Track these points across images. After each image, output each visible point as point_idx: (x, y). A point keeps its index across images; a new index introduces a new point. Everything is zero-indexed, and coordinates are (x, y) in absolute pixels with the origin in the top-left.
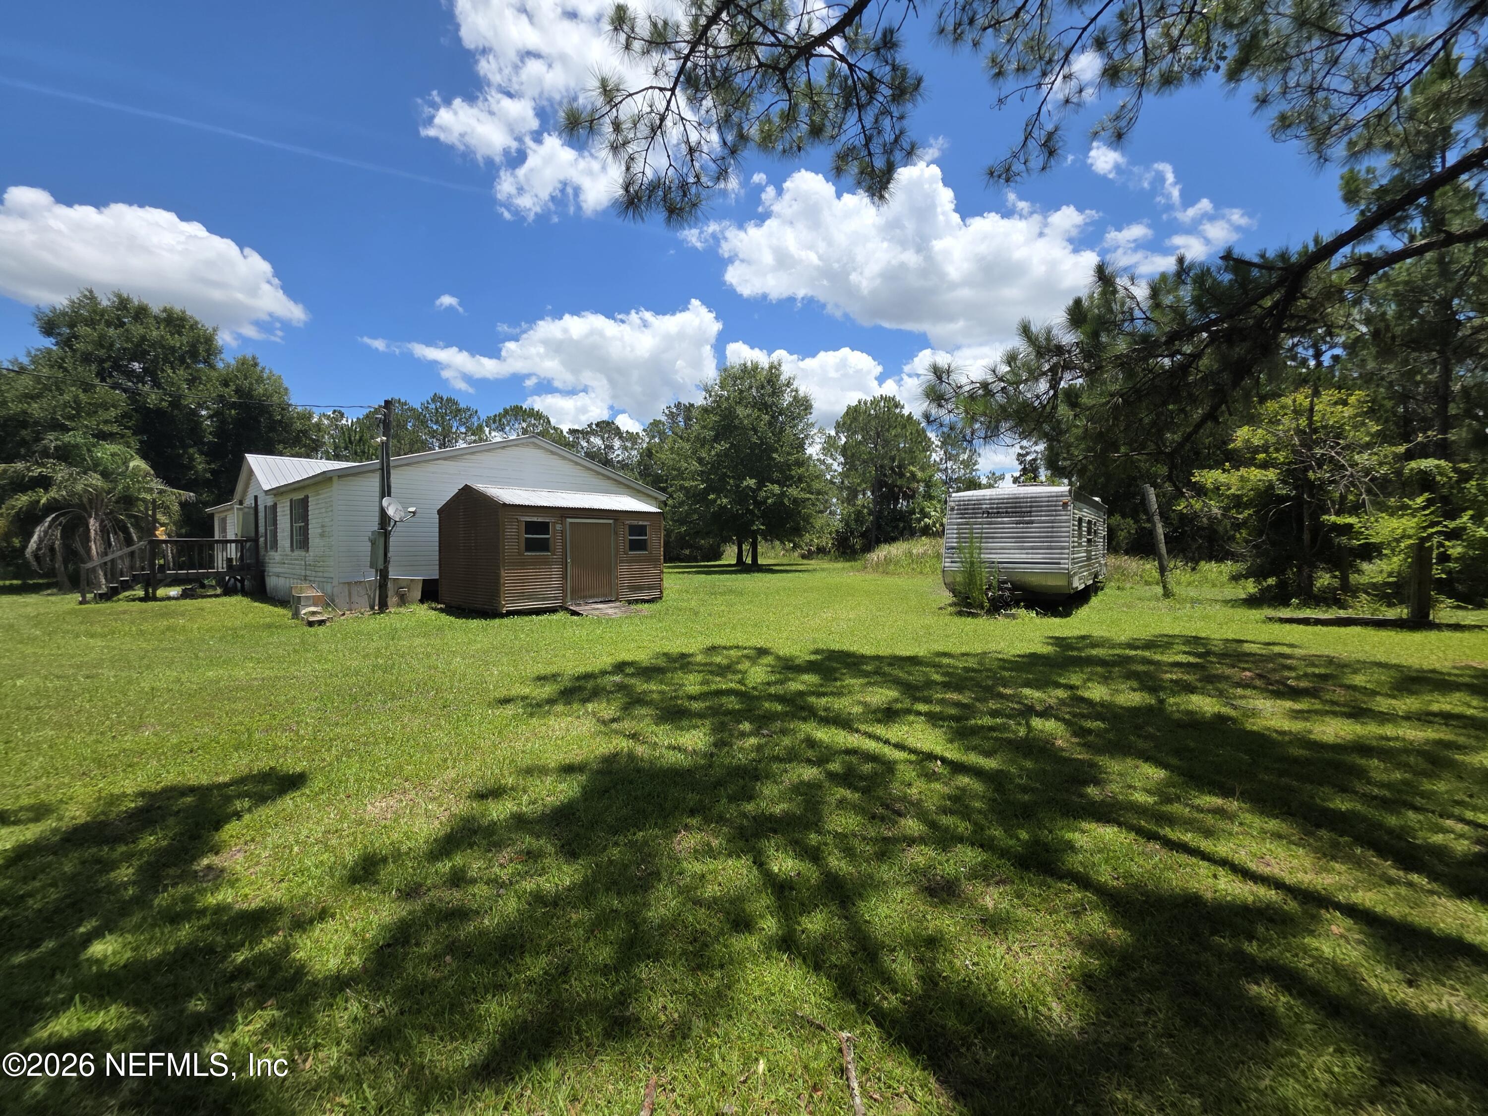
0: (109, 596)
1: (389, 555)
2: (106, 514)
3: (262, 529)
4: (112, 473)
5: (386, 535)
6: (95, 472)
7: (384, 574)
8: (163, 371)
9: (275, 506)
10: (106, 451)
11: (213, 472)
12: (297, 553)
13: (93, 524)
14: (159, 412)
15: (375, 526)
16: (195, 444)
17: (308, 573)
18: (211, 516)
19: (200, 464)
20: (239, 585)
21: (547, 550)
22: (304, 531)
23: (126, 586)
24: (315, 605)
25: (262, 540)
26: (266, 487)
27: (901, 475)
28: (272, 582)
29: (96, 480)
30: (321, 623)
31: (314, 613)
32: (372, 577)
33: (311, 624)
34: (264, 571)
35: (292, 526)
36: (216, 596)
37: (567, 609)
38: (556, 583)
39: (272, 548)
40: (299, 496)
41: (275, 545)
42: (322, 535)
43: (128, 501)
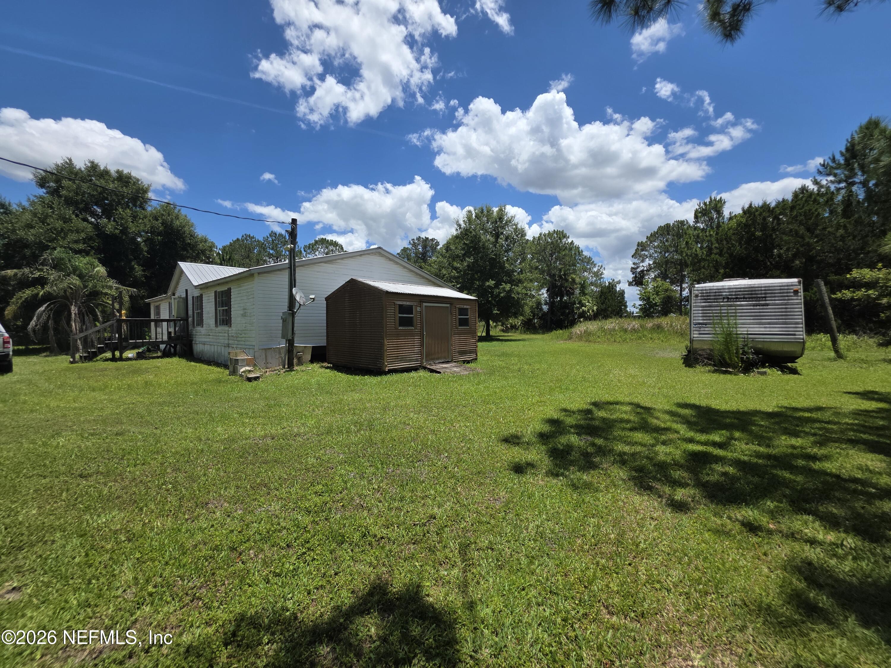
0: (90, 357)
1: (295, 329)
2: (82, 303)
3: (190, 312)
4: (85, 276)
5: (293, 314)
6: (74, 275)
7: (291, 343)
8: (116, 210)
9: (201, 295)
10: (81, 262)
11: (146, 277)
12: (221, 328)
13: (74, 310)
14: (113, 237)
15: (285, 309)
16: (135, 259)
17: (231, 342)
18: (149, 305)
19: (138, 271)
20: (172, 350)
21: (412, 325)
22: (228, 312)
23: (101, 351)
24: (248, 365)
25: (190, 319)
26: (195, 283)
27: (567, 280)
28: (198, 348)
29: (75, 280)
30: (256, 378)
31: (250, 371)
32: (283, 345)
33: (249, 380)
34: (192, 341)
35: (216, 310)
36: (158, 357)
37: (425, 368)
38: (417, 350)
39: (198, 325)
40: (224, 288)
41: (200, 323)
42: (244, 315)
43: (95, 294)
